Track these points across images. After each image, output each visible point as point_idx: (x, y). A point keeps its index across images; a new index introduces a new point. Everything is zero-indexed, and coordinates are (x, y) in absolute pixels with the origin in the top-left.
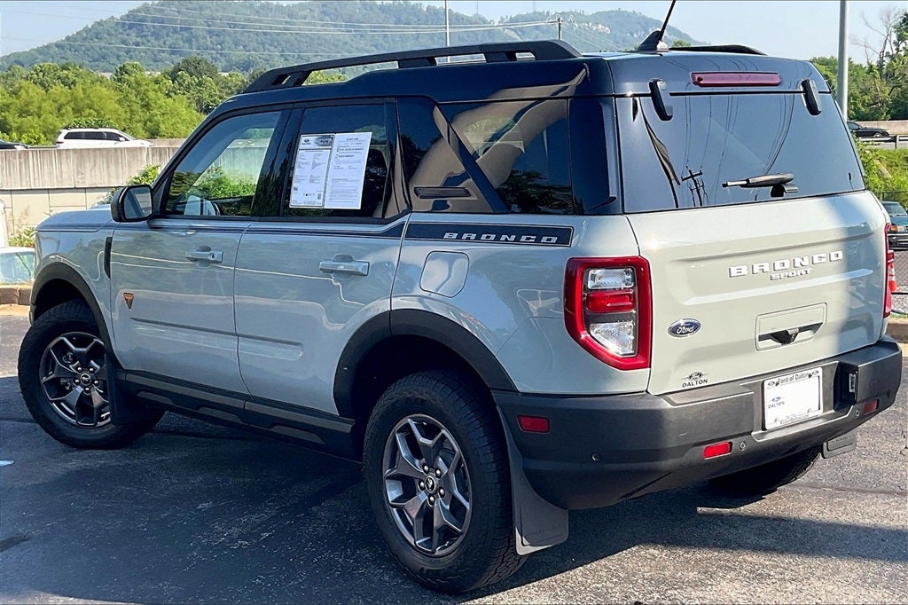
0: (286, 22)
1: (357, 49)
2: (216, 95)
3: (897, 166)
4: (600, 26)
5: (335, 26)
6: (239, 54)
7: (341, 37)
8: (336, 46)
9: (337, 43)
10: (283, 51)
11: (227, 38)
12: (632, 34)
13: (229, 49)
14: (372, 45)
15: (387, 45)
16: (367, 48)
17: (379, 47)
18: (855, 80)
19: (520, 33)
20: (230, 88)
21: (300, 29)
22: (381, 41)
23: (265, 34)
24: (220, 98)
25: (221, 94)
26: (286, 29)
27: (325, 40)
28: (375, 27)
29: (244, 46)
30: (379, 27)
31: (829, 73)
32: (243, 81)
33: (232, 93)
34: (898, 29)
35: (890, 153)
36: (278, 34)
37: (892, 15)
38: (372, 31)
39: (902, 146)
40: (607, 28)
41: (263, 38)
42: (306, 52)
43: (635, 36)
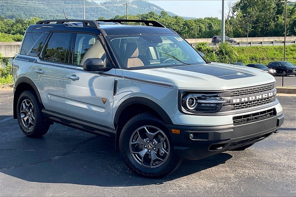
0: (26, 2)
1: (51, 12)
2: (3, 27)
3: (240, 52)
4: (134, 6)
5: (43, 4)
6: (9, 13)
7: (45, 8)
8: (43, 11)
9: (44, 10)
10: (24, 12)
11: (5, 7)
12: (145, 8)
13: (6, 11)
14: (57, 11)
15: (61, 11)
16: (54, 11)
17: (58, 11)
18: (219, 25)
19: (107, 7)
20: (8, 25)
21: (31, 5)
22: (59, 9)
23: (18, 6)
24: (5, 28)
25: (6, 27)
26: (25, 5)
27: (40, 9)
28: (57, 5)
29: (11, 11)
30: (58, 5)
31: (211, 22)
32: (13, 23)
33: (9, 27)
34: (233, 8)
35: (238, 48)
36: (23, 7)
37: (231, 4)
38: (56, 6)
39: (241, 46)
40: (136, 6)
41: (17, 8)
42: (33, 13)
43: (146, 9)
